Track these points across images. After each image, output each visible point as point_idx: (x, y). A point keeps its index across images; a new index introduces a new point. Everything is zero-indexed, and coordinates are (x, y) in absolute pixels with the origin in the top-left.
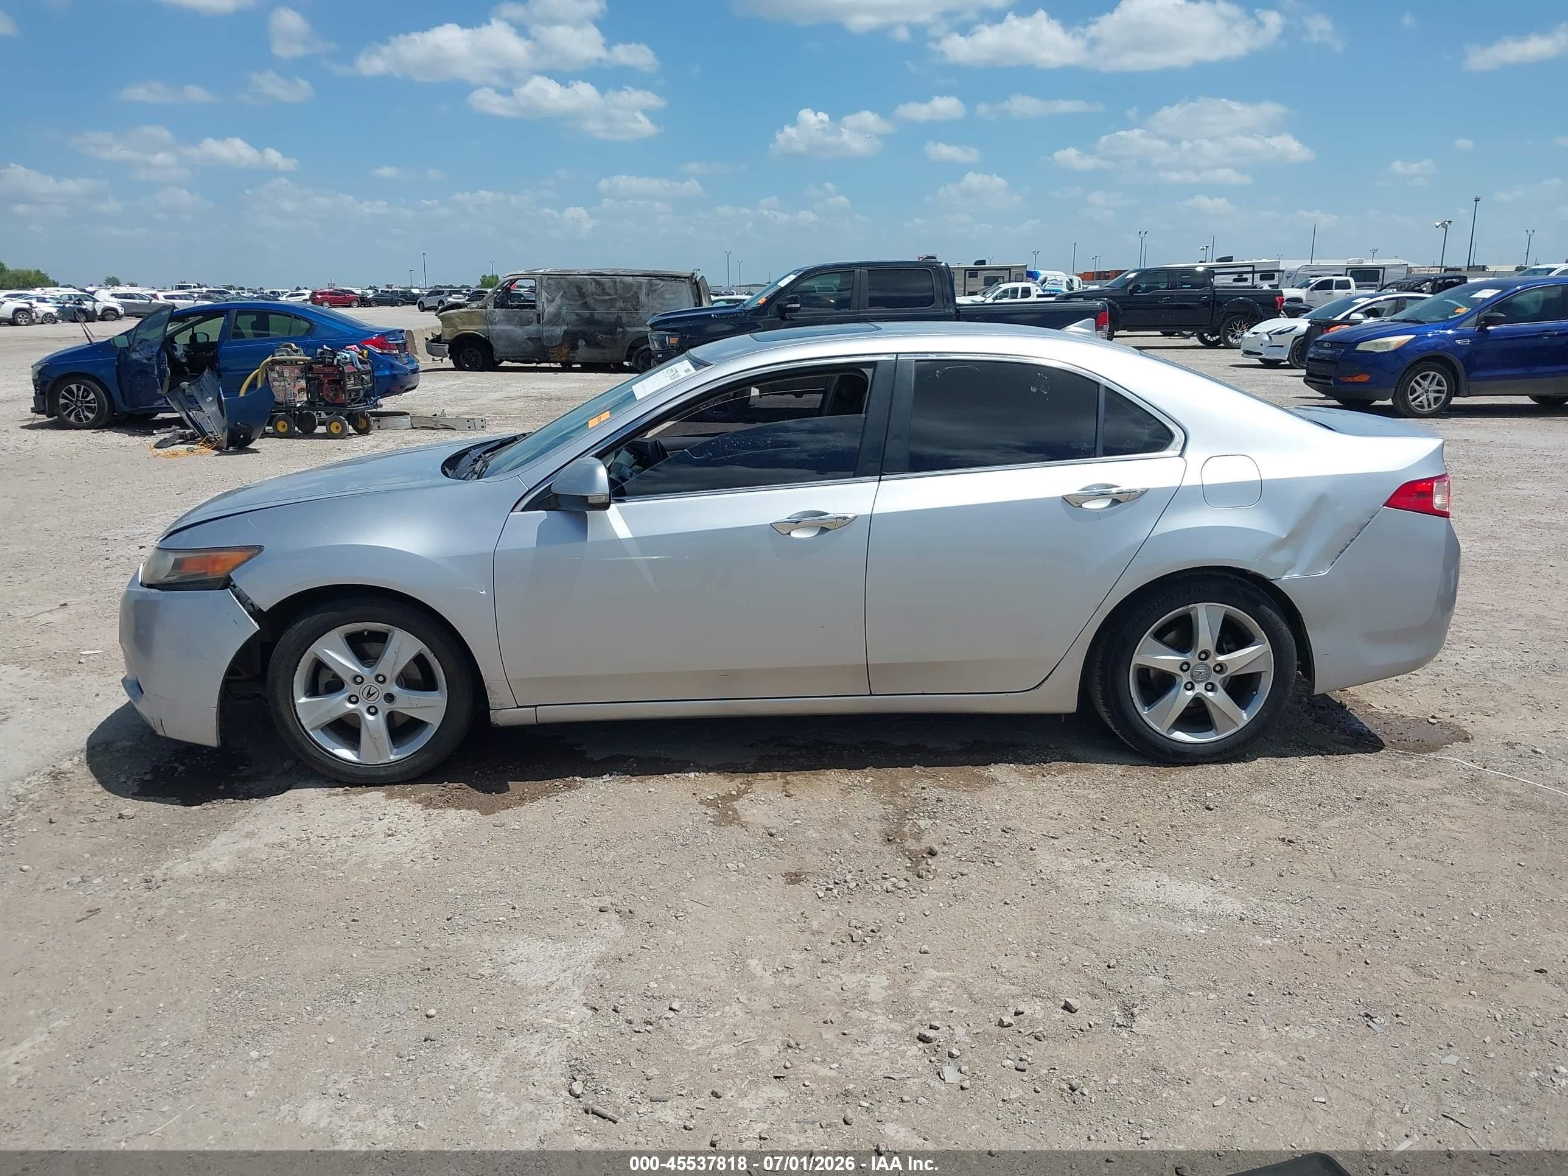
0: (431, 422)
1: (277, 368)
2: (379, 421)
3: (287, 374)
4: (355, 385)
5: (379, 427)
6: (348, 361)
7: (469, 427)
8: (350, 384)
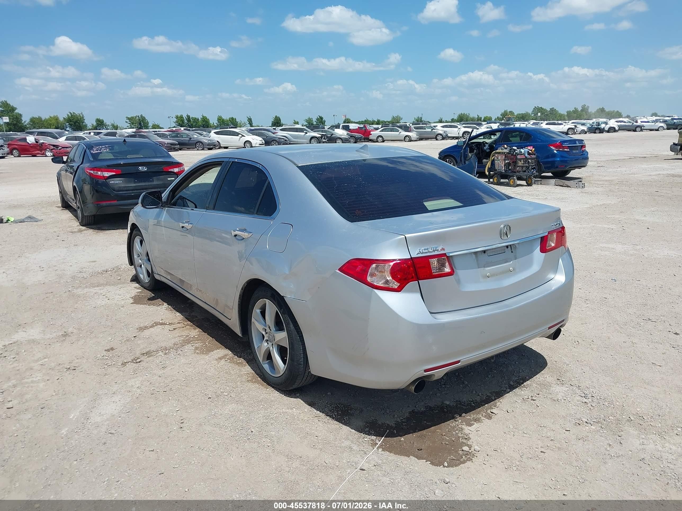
0: (561, 183)
1: (496, 155)
2: (541, 181)
3: (499, 158)
4: (524, 164)
5: (541, 183)
6: (523, 153)
7: (577, 187)
8: (520, 163)
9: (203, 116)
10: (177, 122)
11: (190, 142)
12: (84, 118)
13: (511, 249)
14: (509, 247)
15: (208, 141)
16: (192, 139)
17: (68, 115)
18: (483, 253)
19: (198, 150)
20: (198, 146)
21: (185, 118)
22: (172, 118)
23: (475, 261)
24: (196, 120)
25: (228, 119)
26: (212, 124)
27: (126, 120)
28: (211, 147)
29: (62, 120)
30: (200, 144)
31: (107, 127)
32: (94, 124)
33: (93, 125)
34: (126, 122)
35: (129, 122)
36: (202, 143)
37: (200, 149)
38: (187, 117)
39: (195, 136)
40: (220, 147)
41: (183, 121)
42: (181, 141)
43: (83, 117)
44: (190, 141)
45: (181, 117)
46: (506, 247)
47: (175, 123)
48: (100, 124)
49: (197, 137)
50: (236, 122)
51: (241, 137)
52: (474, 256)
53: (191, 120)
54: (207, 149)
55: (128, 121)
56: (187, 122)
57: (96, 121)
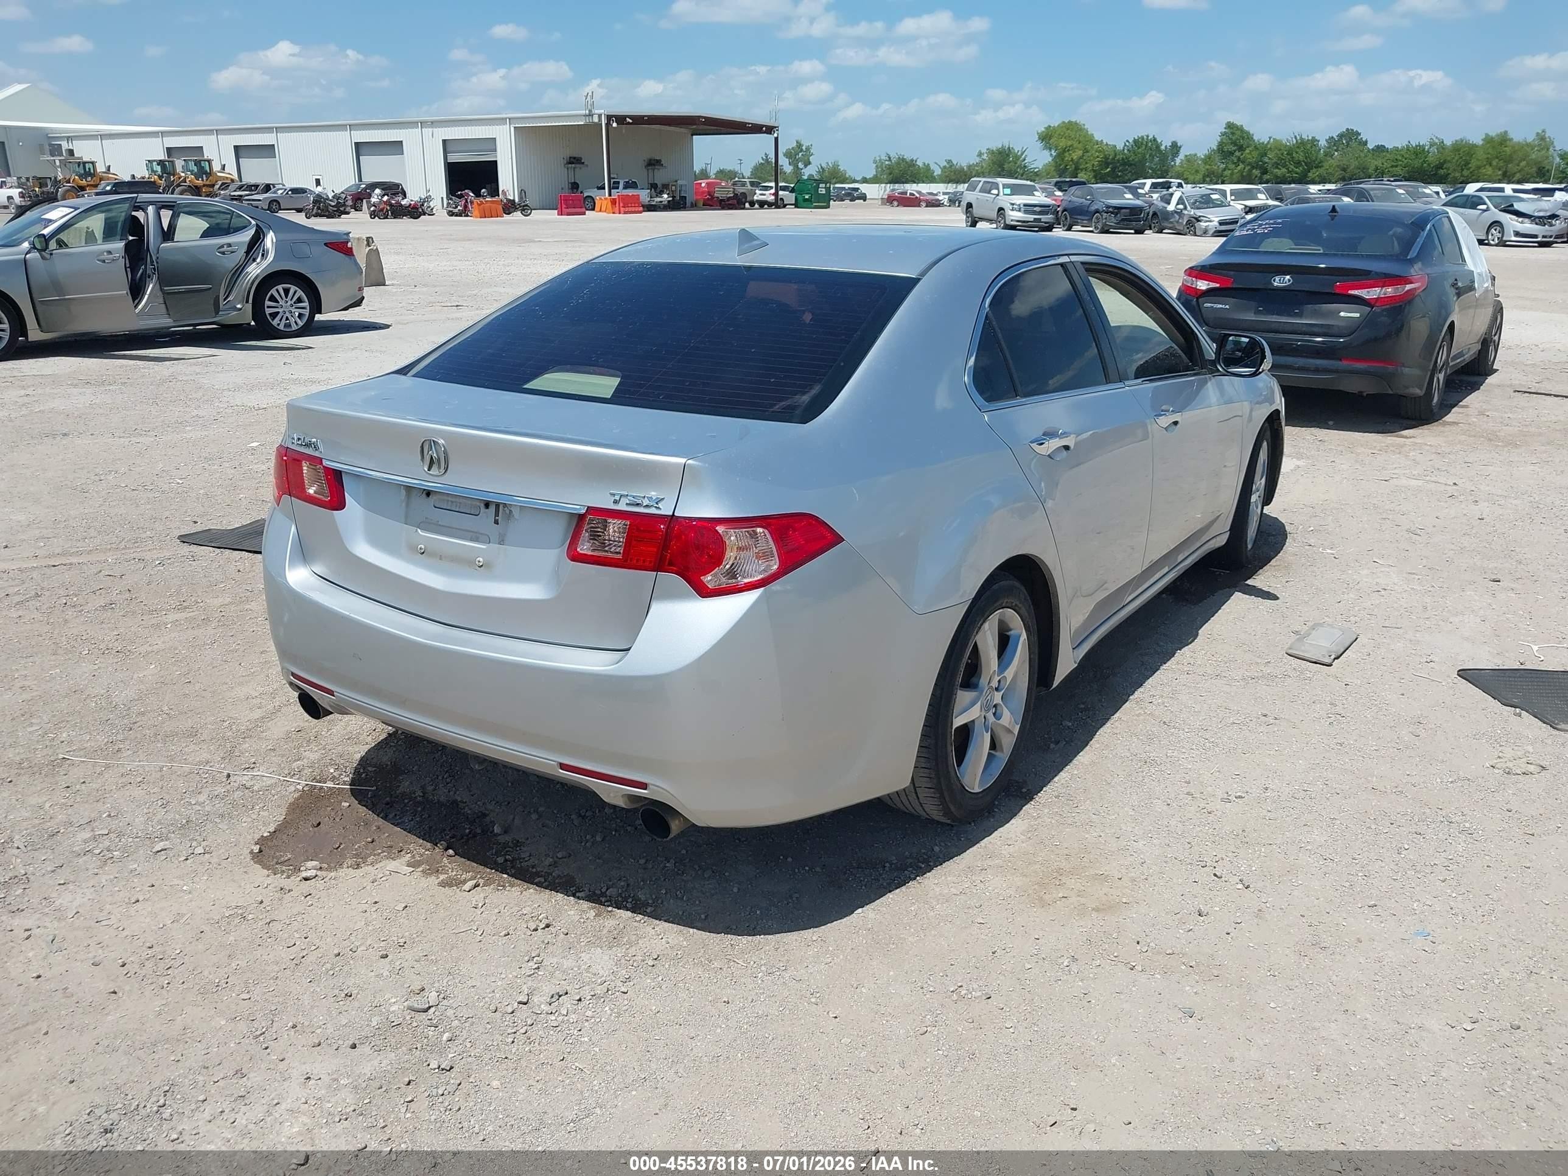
13: (497, 514)
14: (492, 508)
18: (424, 495)
23: (404, 505)
46: (482, 505)
52: (403, 492)
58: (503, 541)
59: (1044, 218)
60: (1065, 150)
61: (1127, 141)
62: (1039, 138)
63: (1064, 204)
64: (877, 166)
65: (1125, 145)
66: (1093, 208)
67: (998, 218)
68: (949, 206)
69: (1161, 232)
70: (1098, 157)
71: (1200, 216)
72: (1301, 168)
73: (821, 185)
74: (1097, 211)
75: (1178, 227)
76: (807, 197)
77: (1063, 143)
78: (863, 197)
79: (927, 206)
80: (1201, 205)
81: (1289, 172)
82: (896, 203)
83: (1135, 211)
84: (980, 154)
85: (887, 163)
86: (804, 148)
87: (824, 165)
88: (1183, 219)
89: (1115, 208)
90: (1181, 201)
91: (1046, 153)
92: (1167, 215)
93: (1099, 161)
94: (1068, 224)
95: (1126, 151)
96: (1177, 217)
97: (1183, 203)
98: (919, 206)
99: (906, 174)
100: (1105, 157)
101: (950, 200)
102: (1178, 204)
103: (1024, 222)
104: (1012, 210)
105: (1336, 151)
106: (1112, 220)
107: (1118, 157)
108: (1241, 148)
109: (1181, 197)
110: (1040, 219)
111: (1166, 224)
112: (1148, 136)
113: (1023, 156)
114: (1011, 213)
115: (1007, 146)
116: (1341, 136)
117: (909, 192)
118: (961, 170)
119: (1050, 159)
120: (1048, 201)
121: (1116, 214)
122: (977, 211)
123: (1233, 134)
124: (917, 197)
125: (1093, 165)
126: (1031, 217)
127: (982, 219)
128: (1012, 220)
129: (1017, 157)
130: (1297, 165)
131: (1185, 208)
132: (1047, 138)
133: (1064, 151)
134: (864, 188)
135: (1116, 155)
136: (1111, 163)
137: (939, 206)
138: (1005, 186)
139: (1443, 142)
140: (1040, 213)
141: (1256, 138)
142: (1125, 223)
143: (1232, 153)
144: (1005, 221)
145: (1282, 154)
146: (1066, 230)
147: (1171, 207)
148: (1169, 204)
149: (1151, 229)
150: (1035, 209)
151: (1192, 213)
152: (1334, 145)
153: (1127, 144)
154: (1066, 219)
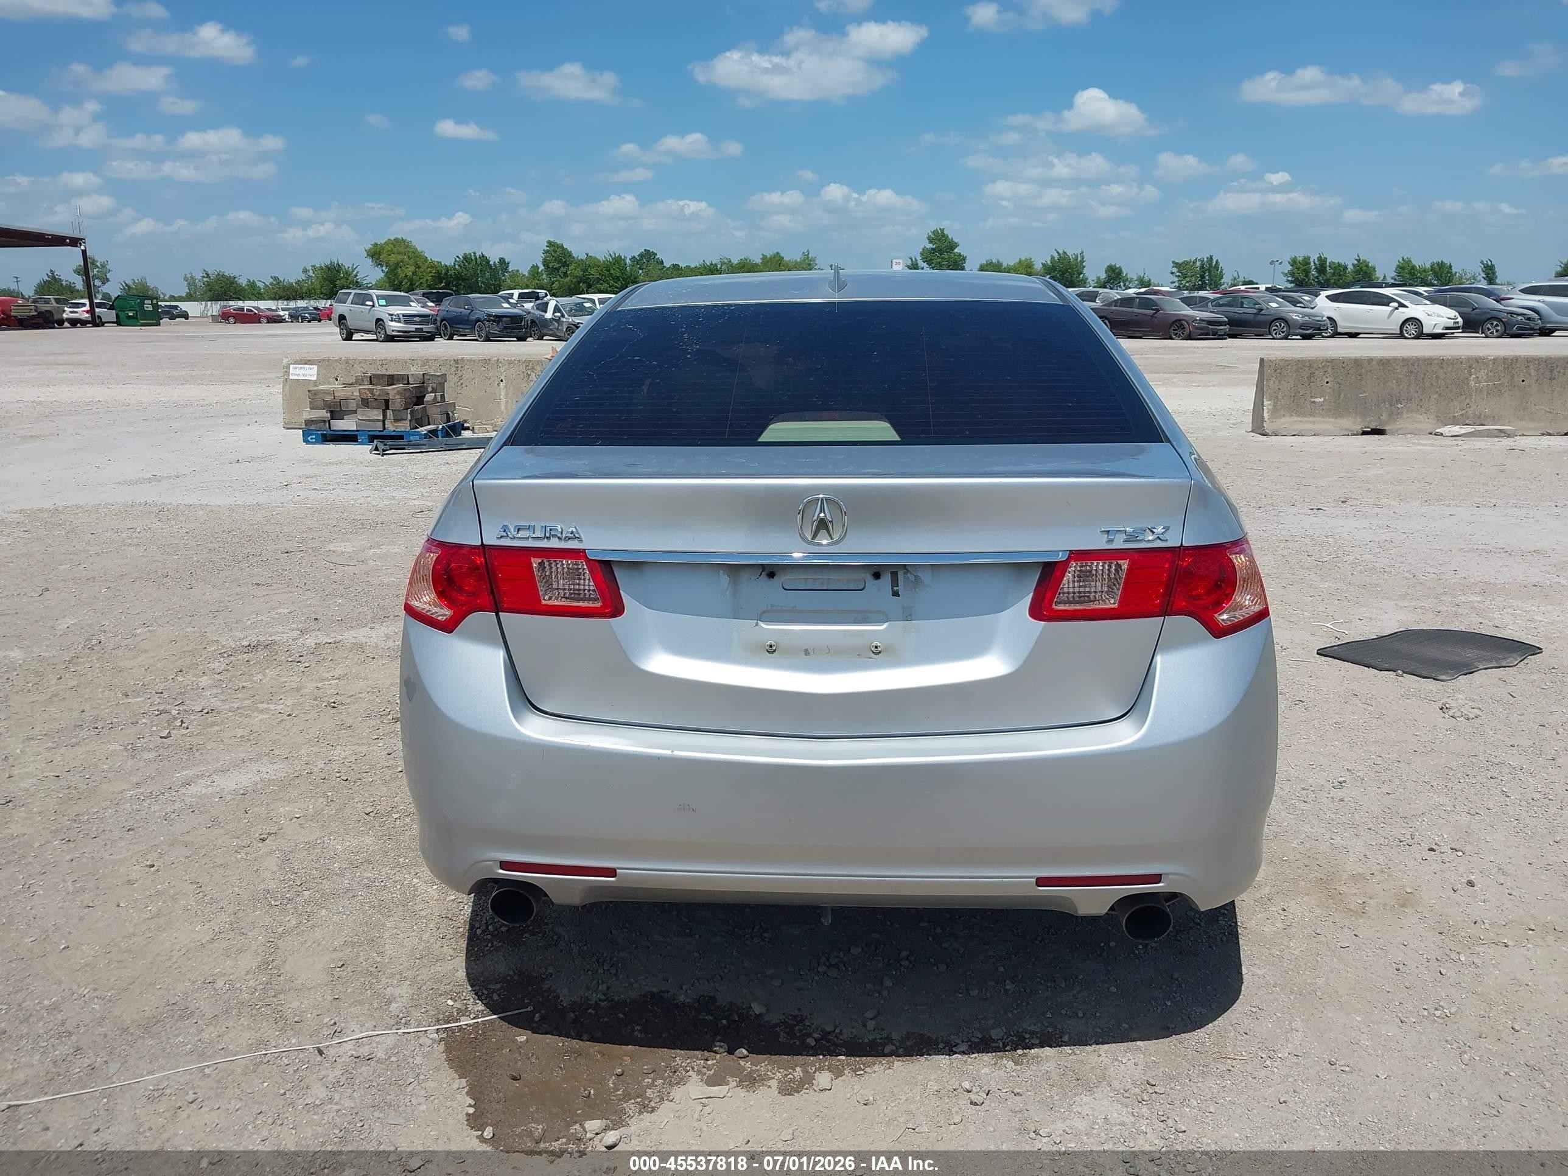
9: (1358, 260)
10: (1292, 274)
11: (1259, 318)
12: (1084, 264)
13: (895, 585)
14: (886, 577)
15: (1303, 317)
16: (1263, 312)
17: (1053, 257)
19: (1274, 339)
20: (1275, 330)
21: (1312, 264)
22: (1281, 263)
24: (1339, 269)
25: (1428, 266)
26: (1382, 278)
27: (1171, 268)
28: (1308, 332)
29: (1039, 269)
30: (1281, 325)
31: (1127, 283)
32: (1101, 278)
33: (1098, 278)
34: (1172, 273)
35: (1178, 274)
36: (1286, 321)
37: (1278, 336)
38: (1318, 260)
39: (1274, 305)
40: (1336, 334)
41: (1307, 272)
42: (1237, 316)
43: (1082, 261)
44: (1259, 316)
45: (1306, 261)
46: (868, 576)
47: (1286, 275)
48: (1114, 277)
49: (1278, 306)
50: (1451, 273)
51: (1397, 309)
53: (1328, 268)
54: (1299, 337)
55: (1175, 270)
56: (1316, 275)
57: (1106, 272)
58: (910, 615)
59: (425, 328)
60: (397, 265)
61: (457, 257)
62: (368, 255)
63: (442, 314)
64: (189, 284)
65: (456, 261)
66: (473, 318)
67: (377, 329)
68: (292, 322)
69: (542, 339)
70: (431, 272)
71: (578, 323)
72: (619, 283)
73: (146, 302)
74: (479, 320)
75: (558, 334)
76: (131, 314)
77: (393, 259)
78: (185, 315)
79: (268, 322)
80: (577, 313)
81: (610, 287)
82: (232, 320)
83: (515, 320)
84: (305, 271)
85: (205, 279)
86: (98, 264)
87: (129, 282)
88: (562, 325)
89: (496, 316)
90: (557, 309)
91: (378, 269)
92: (546, 323)
93: (432, 276)
94: (449, 333)
95: (457, 267)
96: (556, 324)
97: (560, 311)
98: (260, 323)
99: (229, 291)
100: (439, 273)
101: (291, 316)
102: (554, 312)
103: (405, 332)
104: (392, 321)
105: (640, 269)
106: (495, 329)
107: (450, 272)
108: (565, 264)
109: (556, 305)
110: (422, 329)
111: (545, 331)
112: (475, 253)
113: (354, 273)
114: (391, 324)
115: (336, 263)
116: (641, 255)
117: (245, 308)
118: (290, 287)
119: (382, 275)
120: (425, 311)
121: (498, 323)
122: (351, 323)
123: (555, 251)
124: (255, 313)
125: (427, 280)
126: (412, 327)
127: (359, 331)
128: (393, 331)
129: (348, 273)
130: (616, 281)
131: (563, 316)
132: (376, 254)
133: (396, 268)
134: (184, 306)
135: (448, 271)
136: (444, 278)
137: (281, 322)
138: (379, 297)
139: (730, 261)
140: (420, 323)
141: (575, 255)
142: (509, 331)
143: (558, 269)
144: (385, 331)
145: (602, 270)
146: (447, 340)
147: (549, 315)
148: (546, 312)
149: (531, 336)
150: (415, 319)
151: (570, 320)
152: (637, 264)
153: (458, 259)
154: (446, 328)
